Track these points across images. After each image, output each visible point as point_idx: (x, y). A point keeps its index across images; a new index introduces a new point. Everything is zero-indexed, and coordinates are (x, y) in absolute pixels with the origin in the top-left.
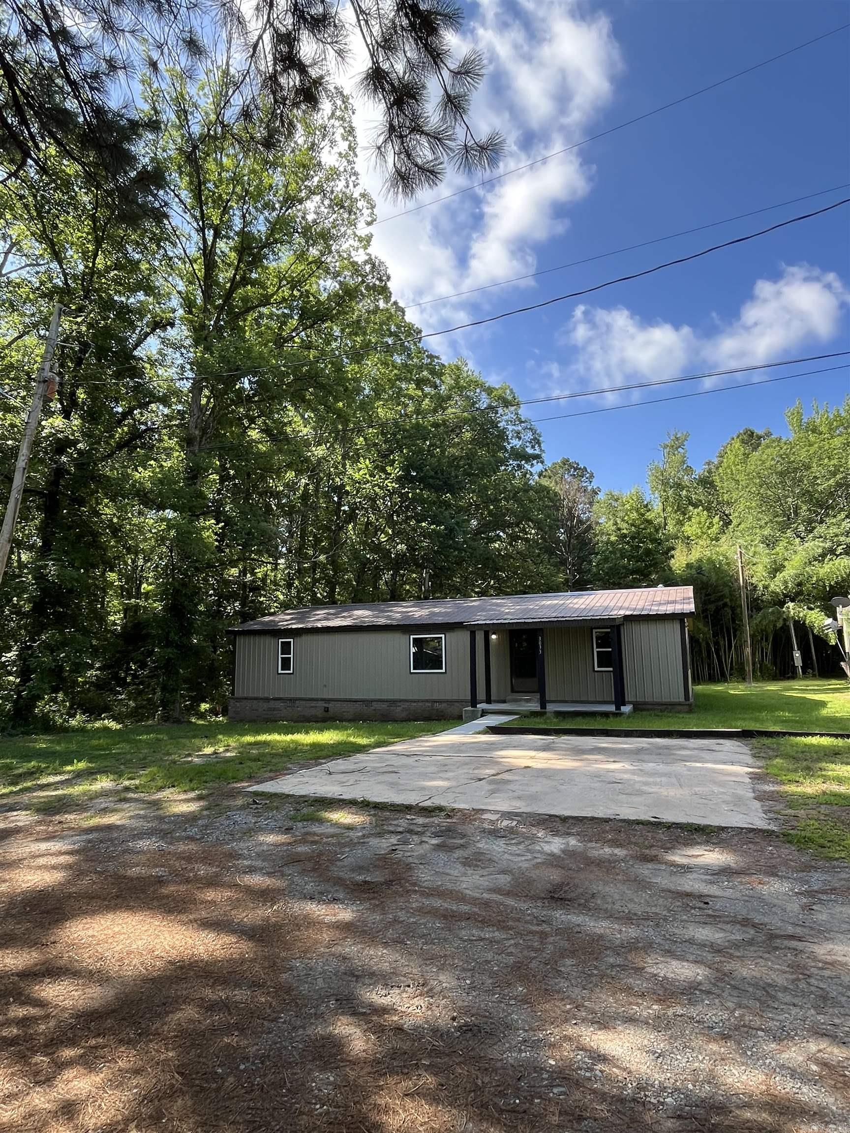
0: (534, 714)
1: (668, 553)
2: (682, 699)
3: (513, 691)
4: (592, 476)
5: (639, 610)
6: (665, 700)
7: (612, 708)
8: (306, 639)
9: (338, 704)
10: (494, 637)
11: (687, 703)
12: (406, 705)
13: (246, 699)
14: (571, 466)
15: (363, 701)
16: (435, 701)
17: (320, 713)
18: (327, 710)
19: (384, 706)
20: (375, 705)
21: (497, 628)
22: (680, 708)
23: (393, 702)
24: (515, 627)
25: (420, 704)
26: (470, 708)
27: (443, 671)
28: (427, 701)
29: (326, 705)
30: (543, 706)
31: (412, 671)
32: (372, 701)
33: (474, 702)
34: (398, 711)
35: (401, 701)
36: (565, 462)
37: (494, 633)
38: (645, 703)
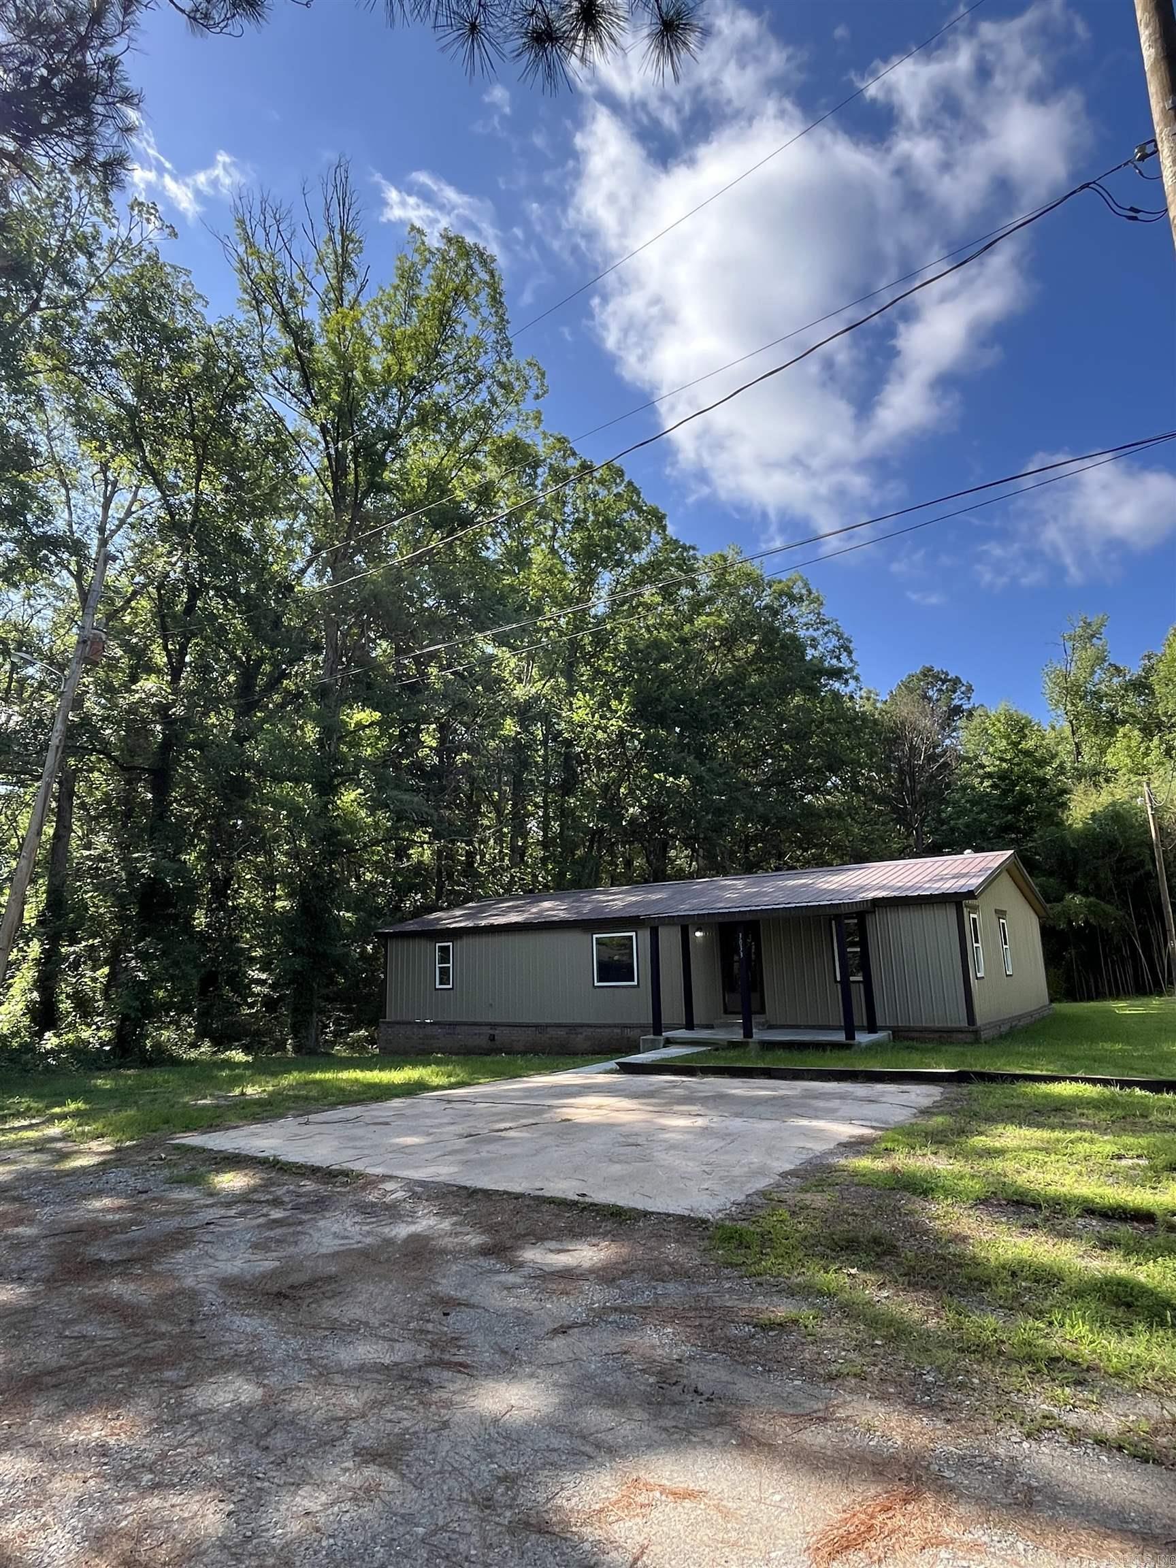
0: (733, 1045)
1: (1059, 800)
2: (964, 1024)
3: (726, 1012)
4: (970, 689)
5: (908, 889)
6: (938, 1024)
7: (840, 1037)
8: (466, 943)
9: (506, 1031)
10: (698, 934)
11: (971, 1028)
12: (589, 1031)
13: (398, 1023)
14: (937, 678)
15: (537, 1026)
16: (625, 1026)
17: (483, 1042)
18: (492, 1038)
19: (562, 1033)
20: (552, 1032)
21: (701, 921)
22: (960, 1036)
23: (573, 1028)
24: (727, 920)
25: (607, 1030)
26: (651, 1037)
27: (635, 983)
28: (616, 1026)
29: (491, 1032)
30: (748, 1033)
31: (596, 984)
32: (548, 1026)
33: (657, 1028)
34: (579, 1040)
35: (582, 1026)
36: (927, 672)
37: (699, 929)
38: (910, 1030)
